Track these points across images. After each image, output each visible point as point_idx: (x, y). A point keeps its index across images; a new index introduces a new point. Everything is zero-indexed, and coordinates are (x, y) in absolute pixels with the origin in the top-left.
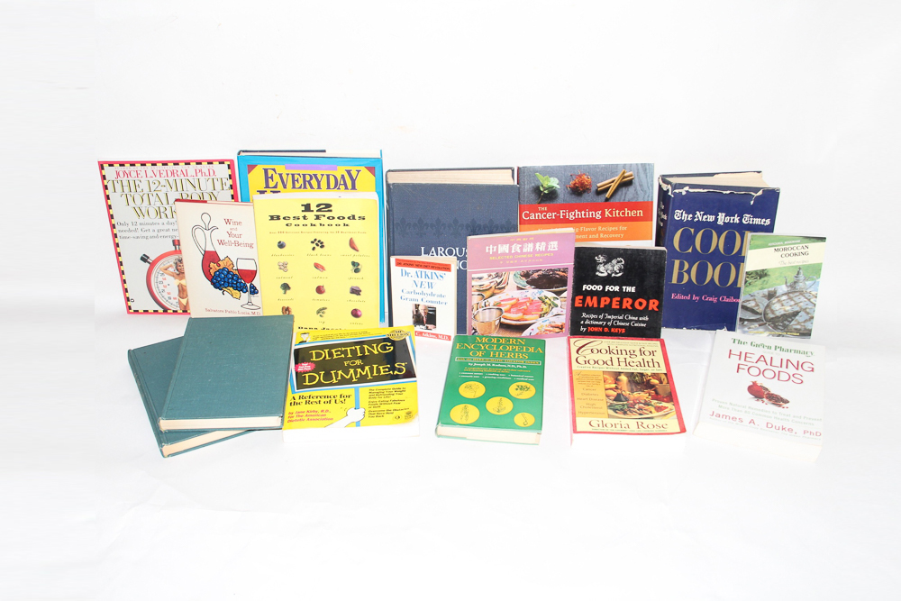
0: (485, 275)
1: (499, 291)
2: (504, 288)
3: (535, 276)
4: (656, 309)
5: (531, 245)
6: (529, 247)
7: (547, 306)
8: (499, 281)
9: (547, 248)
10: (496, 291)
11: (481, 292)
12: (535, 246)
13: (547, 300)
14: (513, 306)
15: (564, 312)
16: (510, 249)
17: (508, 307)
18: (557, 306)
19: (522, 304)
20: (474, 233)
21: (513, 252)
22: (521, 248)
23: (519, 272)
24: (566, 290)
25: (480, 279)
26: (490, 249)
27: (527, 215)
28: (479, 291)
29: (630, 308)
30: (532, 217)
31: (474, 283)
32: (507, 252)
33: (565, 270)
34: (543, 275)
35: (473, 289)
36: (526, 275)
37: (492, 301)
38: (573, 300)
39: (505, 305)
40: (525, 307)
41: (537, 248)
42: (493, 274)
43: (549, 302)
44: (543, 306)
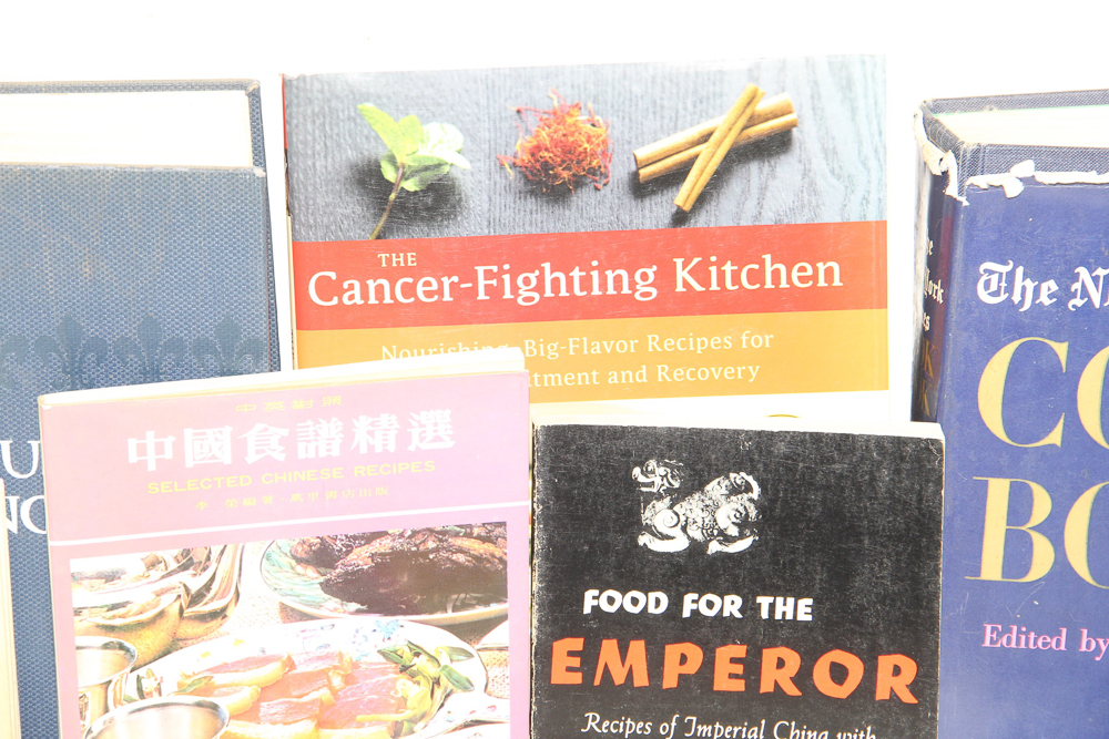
0: (133, 564)
1: (199, 628)
2: (219, 614)
3: (361, 558)
4: (908, 698)
5: (331, 429)
6: (324, 438)
7: (425, 688)
8: (196, 584)
9: (403, 438)
10: (188, 629)
11: (117, 635)
12: (348, 435)
13: (421, 663)
14: (267, 691)
15: (504, 710)
16: (239, 447)
17: (244, 697)
18: (466, 686)
19: (311, 679)
20: (78, 377)
21: (252, 458)
22: (289, 444)
23: (286, 544)
24: (502, 618)
25: (110, 577)
26: (145, 450)
27: (326, 289)
28: (111, 629)
29: (792, 690)
30: (353, 295)
31: (81, 596)
32: (227, 459)
33: (493, 533)
34: (396, 555)
35: (79, 624)
36: (322, 556)
37: (171, 670)
38: (542, 655)
39: (233, 688)
40: (323, 694)
41: (361, 438)
42: (170, 556)
43: (433, 671)
44: (404, 685)
